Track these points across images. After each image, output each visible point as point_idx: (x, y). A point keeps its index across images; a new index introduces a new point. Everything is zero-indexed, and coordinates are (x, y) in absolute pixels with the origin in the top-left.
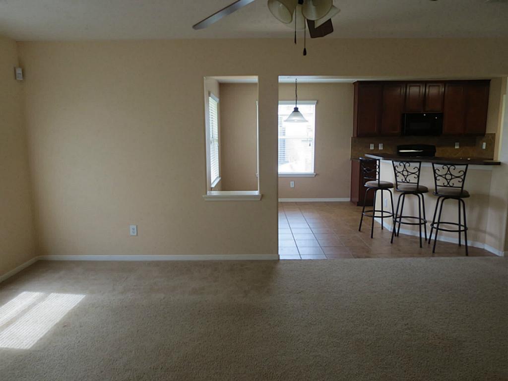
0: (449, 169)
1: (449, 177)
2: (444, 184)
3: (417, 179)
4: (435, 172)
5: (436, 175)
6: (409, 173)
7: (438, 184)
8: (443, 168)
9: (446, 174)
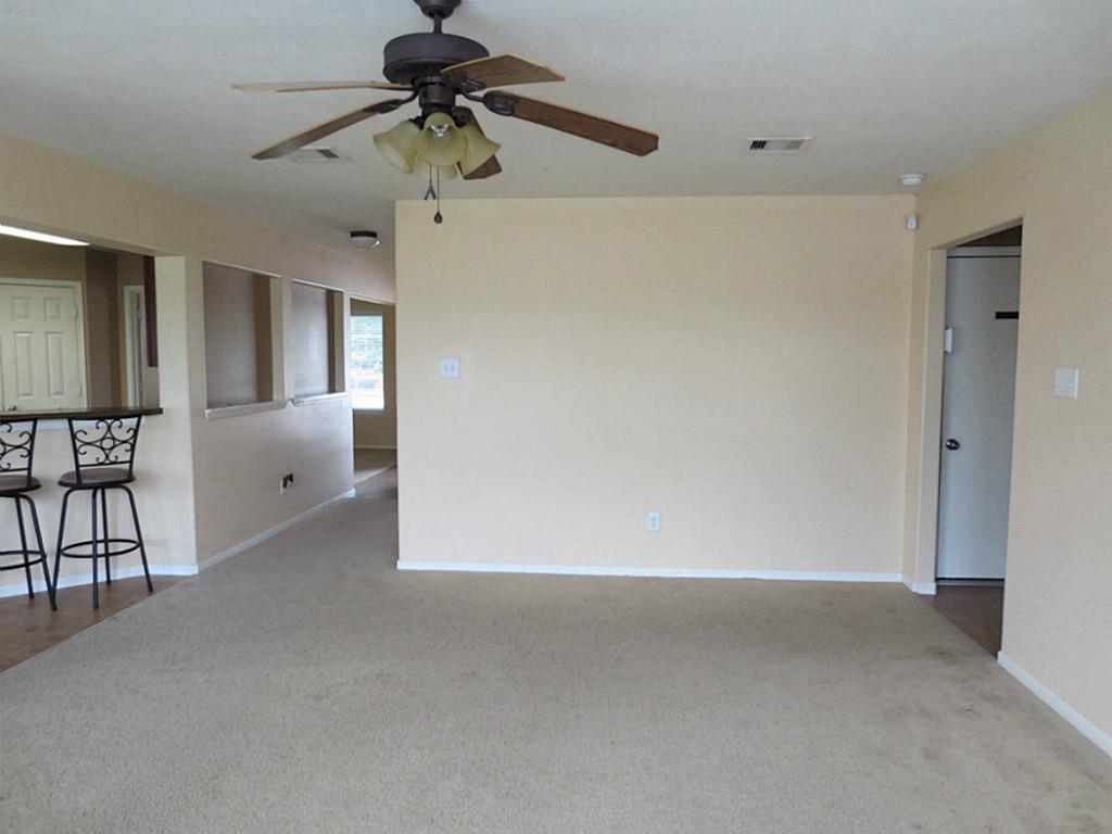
0: (109, 427)
1: (108, 444)
2: (98, 459)
3: (27, 459)
4: (74, 437)
5: (78, 444)
6: (8, 448)
7: (81, 463)
8: (98, 428)
9: (103, 439)
